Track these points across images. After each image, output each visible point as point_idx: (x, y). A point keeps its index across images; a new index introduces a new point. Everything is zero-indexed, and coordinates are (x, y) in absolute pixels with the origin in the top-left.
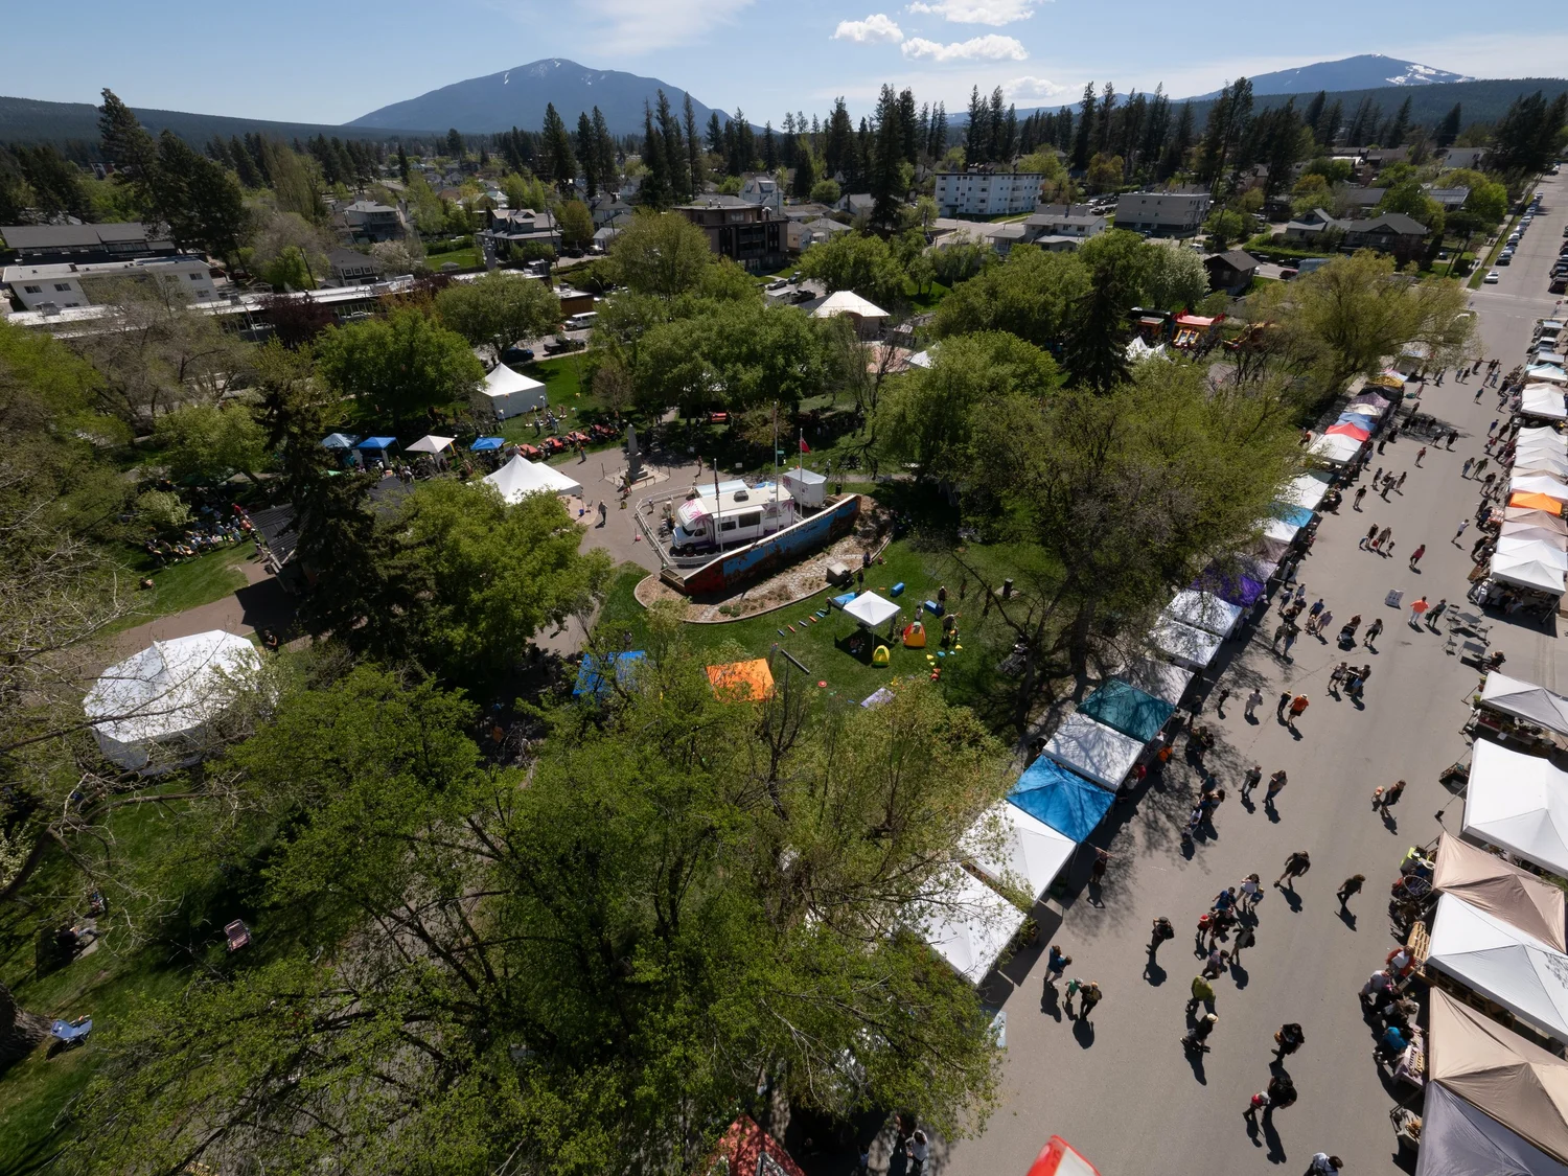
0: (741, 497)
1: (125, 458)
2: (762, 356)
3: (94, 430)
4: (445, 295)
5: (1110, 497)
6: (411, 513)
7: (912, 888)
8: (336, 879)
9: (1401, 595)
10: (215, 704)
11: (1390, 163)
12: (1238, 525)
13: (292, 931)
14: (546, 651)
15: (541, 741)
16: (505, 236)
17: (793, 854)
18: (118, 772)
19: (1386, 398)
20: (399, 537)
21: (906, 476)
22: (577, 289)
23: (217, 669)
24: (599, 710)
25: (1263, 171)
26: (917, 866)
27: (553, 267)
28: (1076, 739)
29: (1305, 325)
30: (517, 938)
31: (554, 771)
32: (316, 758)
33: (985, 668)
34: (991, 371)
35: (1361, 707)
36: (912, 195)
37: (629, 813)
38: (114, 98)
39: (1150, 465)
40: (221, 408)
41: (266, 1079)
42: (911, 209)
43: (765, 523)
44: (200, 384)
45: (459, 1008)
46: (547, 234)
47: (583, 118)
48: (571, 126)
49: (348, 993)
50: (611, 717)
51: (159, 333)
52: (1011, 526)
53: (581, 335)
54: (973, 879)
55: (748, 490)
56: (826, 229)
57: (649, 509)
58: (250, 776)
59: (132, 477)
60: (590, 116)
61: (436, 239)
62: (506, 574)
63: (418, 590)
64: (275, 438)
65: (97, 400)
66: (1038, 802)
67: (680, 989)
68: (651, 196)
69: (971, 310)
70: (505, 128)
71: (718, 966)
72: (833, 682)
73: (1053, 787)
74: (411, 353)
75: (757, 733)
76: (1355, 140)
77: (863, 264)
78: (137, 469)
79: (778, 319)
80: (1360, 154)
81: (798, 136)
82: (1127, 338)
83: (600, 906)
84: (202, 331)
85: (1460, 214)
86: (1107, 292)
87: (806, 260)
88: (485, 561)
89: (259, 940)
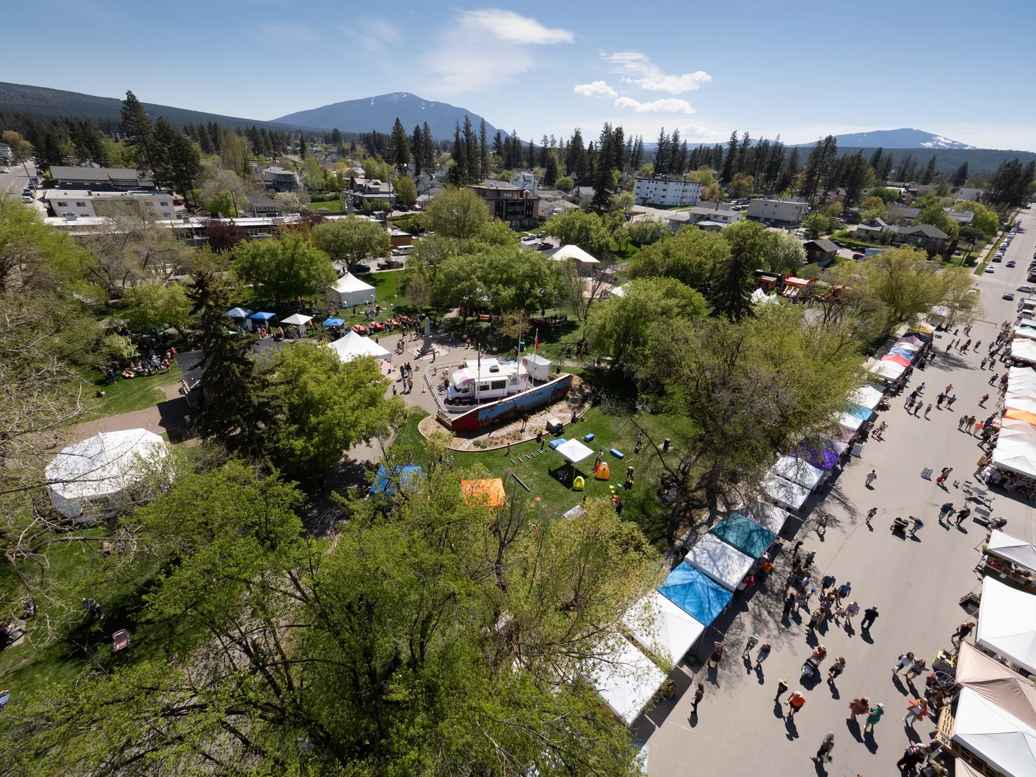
0: (494, 370)
1: (100, 313)
2: (516, 281)
3: (85, 293)
4: (319, 227)
5: (737, 389)
6: (279, 362)
7: (588, 649)
8: (194, 606)
9: (931, 471)
10: (132, 477)
11: (923, 194)
12: (822, 416)
13: (158, 641)
14: (355, 461)
15: (345, 522)
16: (360, 195)
17: (508, 617)
18: (59, 518)
19: (921, 340)
20: (268, 377)
21: (603, 365)
22: (402, 230)
23: (136, 455)
24: (386, 504)
25: (843, 192)
26: (592, 633)
27: (389, 216)
28: (708, 552)
29: (868, 289)
30: (312, 660)
31: (351, 543)
32: (193, 520)
33: (648, 498)
34: (663, 302)
36: (619, 190)
37: (397, 577)
38: (133, 97)
39: (765, 371)
40: (167, 286)
41: (122, 750)
42: (618, 198)
43: (509, 388)
44: (156, 270)
45: (266, 707)
46: (387, 196)
47: (417, 128)
48: (409, 132)
49: (190, 690)
50: (393, 510)
51: (136, 237)
52: (670, 403)
53: (402, 259)
54: (631, 646)
55: (499, 366)
56: (563, 206)
57: (433, 373)
58: (148, 529)
59: (103, 325)
60: (422, 127)
61: (317, 193)
62: (335, 407)
63: (277, 413)
64: (198, 307)
65: (90, 275)
66: (678, 594)
67: (420, 708)
68: (455, 178)
69: (652, 263)
70: (368, 130)
71: (448, 695)
72: (545, 498)
73: (691, 583)
74: (293, 261)
75: (490, 528)
76: (901, 178)
77: (584, 229)
78: (107, 320)
79: (528, 259)
80: (904, 187)
81: (550, 149)
82: (753, 288)
83: (372, 642)
84: (162, 237)
85: (969, 228)
86: (741, 259)
87: (549, 224)
88: (323, 397)
89: (135, 645)
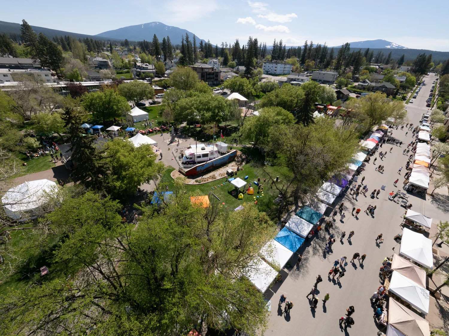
0: (203, 149)
1: (21, 127)
2: (211, 109)
3: (12, 118)
4: (121, 86)
5: (307, 155)
6: (106, 148)
7: (246, 264)
8: (76, 255)
9: (385, 186)
10: (43, 201)
11: (386, 69)
12: (342, 165)
13: (61, 270)
14: (144, 190)
15: (140, 216)
16: (139, 70)
17: (212, 252)
18: (11, 220)
19: (383, 132)
20: (102, 155)
21: (250, 146)
22: (159, 87)
23: (44, 191)
24: (158, 208)
25: (352, 68)
26: (248, 257)
27: (153, 80)
28: (295, 223)
29: (362, 111)
30: (130, 274)
31: (144, 225)
32: (73, 218)
33: (270, 201)
34: (276, 118)
35: (373, 217)
36: (256, 67)
37: (165, 238)
38: (26, 22)
39: (318, 147)
40: (52, 114)
41: (49, 316)
42: (256, 71)
43: (210, 157)
44: (46, 107)
45: (111, 295)
46: (152, 71)
47: (164, 39)
48: (160, 41)
49: (77, 289)
50: (162, 210)
51: (35, 91)
52: (279, 161)
53: (160, 100)
54: (264, 262)
55: (205, 147)
56: (231, 75)
57: (176, 151)
58: (52, 223)
59: (23, 133)
60: (166, 39)
61: (119, 70)
62: (133, 167)
63: (107, 170)
64: (67, 124)
65: (14, 109)
66: (283, 240)
67: (177, 291)
68: (182, 62)
69: (271, 100)
70: (141, 40)
71: (188, 285)
72: (226, 203)
73: (288, 236)
74: (109, 102)
75: (204, 217)
76: (377, 62)
77: (241, 85)
78: (24, 130)
79: (217, 99)
80: (378, 66)
81: (225, 49)
82: (313, 111)
83: (155, 266)
84: (47, 91)
85: (404, 84)
86: (309, 98)
87: (225, 83)
88: (127, 163)
89: (51, 272)
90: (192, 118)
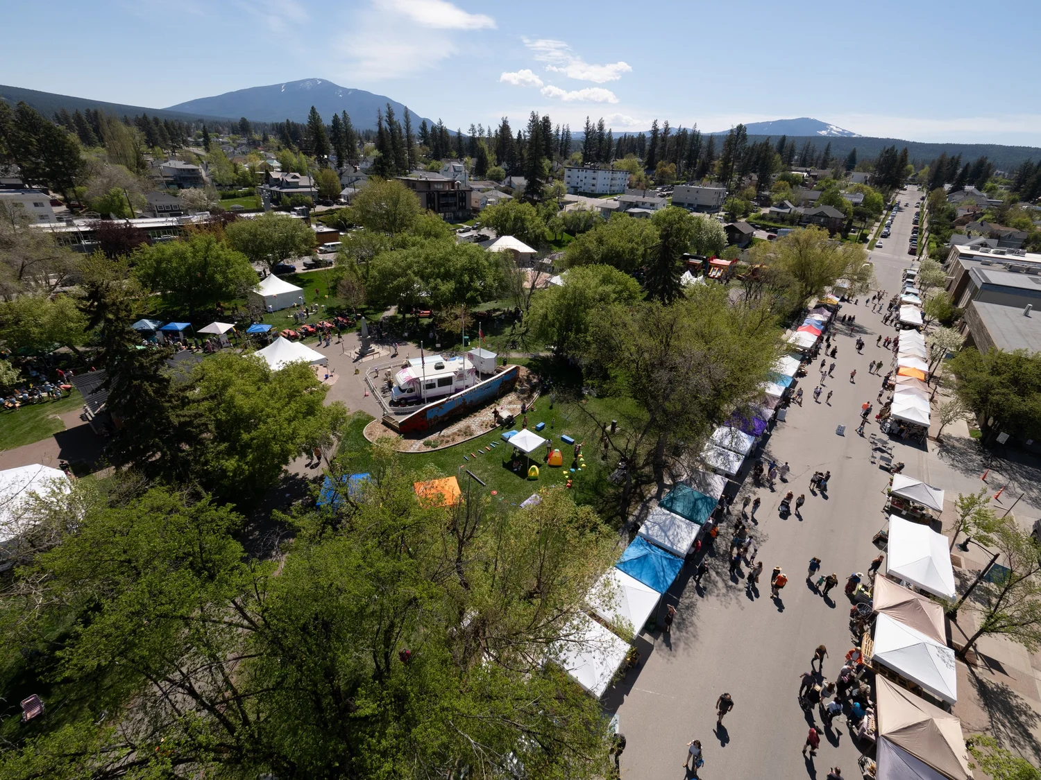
0: (439, 367)
2: (454, 275)
4: (233, 226)
5: (673, 368)
6: (199, 377)
7: (554, 632)
8: (121, 654)
9: (844, 428)
10: (29, 520)
11: (822, 178)
12: (750, 386)
13: (81, 700)
14: (297, 474)
15: (291, 540)
16: (278, 189)
17: (473, 613)
19: (829, 311)
20: (189, 394)
21: (548, 354)
22: (328, 226)
23: (32, 494)
24: (334, 516)
25: (755, 177)
26: (558, 617)
27: (312, 211)
28: (659, 524)
29: (782, 267)
30: (268, 689)
31: (299, 563)
32: (112, 560)
33: (601, 479)
34: (600, 289)
35: (826, 497)
36: (550, 179)
37: (354, 592)
40: (52, 300)
42: (550, 187)
43: (456, 384)
44: (36, 281)
45: (219, 749)
46: (309, 190)
47: (336, 117)
48: (327, 121)
49: (126, 746)
50: (343, 521)
52: (614, 386)
53: (330, 257)
54: (595, 622)
55: (444, 362)
56: (496, 197)
57: (375, 374)
58: (55, 576)
60: (340, 116)
61: (227, 189)
63: (202, 432)
64: (94, 322)
66: (635, 568)
67: (390, 719)
68: (381, 169)
69: (587, 251)
70: (281, 119)
71: (418, 700)
72: (501, 490)
73: (645, 556)
74: (205, 265)
75: (448, 528)
76: (803, 163)
77: (519, 219)
79: (465, 251)
80: (806, 171)
81: (478, 138)
82: (683, 271)
83: (333, 660)
84: (40, 242)
85: (860, 208)
86: (669, 243)
87: (483, 216)
88: (254, 411)
89: (50, 709)
90: (410, 297)
